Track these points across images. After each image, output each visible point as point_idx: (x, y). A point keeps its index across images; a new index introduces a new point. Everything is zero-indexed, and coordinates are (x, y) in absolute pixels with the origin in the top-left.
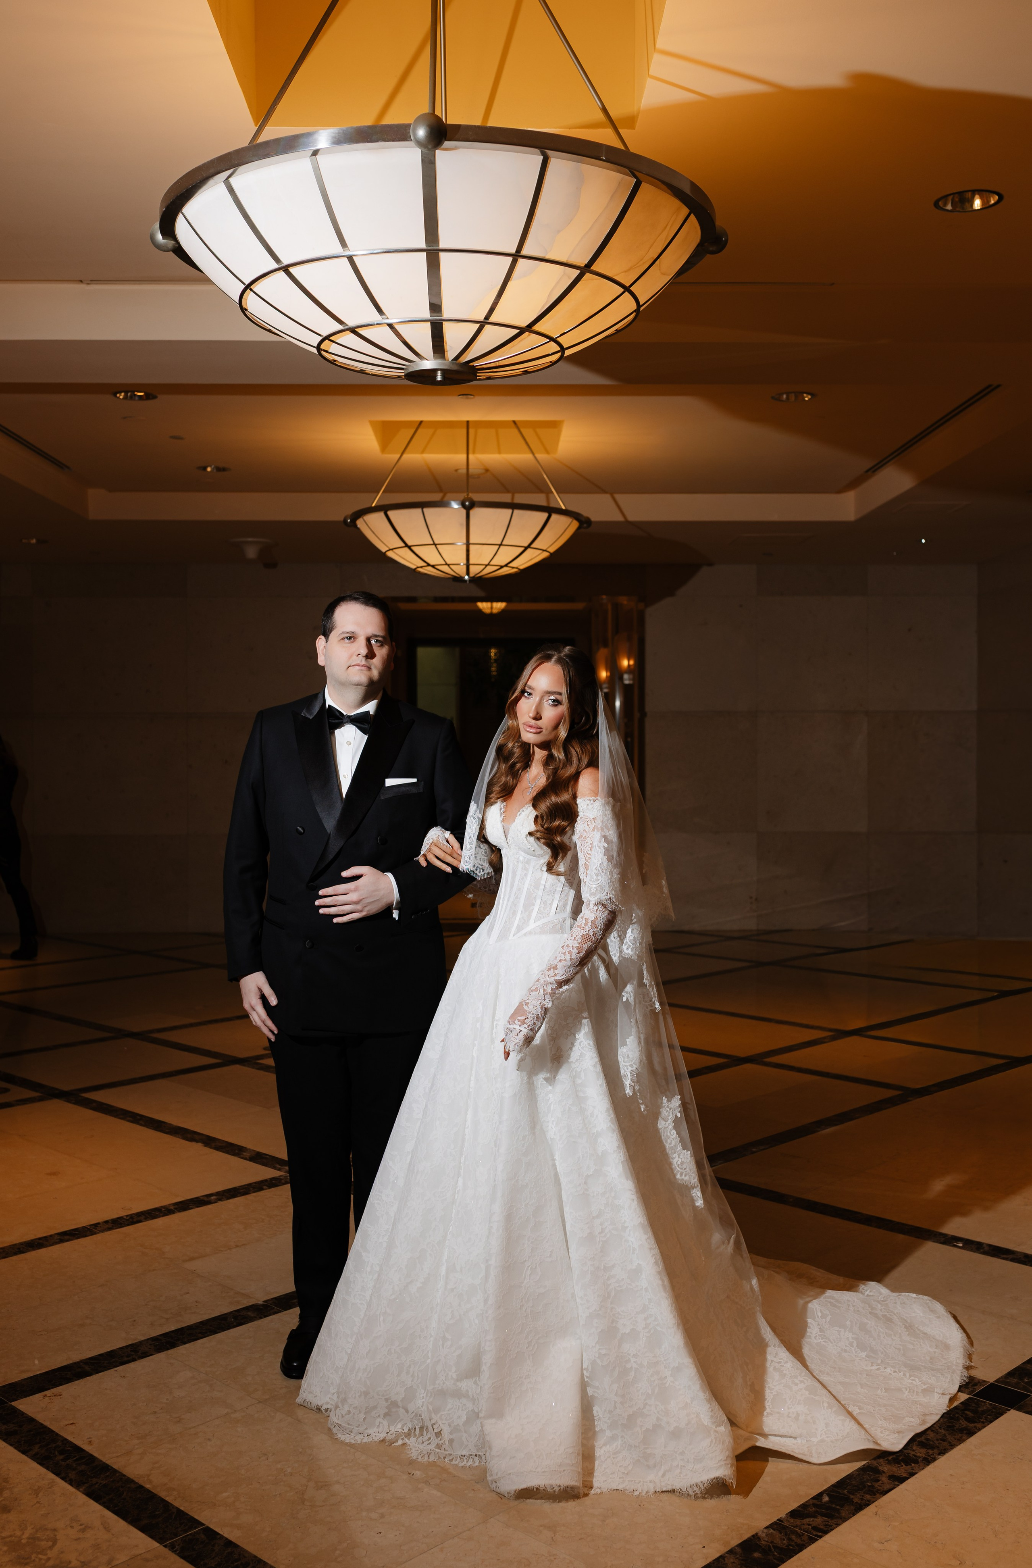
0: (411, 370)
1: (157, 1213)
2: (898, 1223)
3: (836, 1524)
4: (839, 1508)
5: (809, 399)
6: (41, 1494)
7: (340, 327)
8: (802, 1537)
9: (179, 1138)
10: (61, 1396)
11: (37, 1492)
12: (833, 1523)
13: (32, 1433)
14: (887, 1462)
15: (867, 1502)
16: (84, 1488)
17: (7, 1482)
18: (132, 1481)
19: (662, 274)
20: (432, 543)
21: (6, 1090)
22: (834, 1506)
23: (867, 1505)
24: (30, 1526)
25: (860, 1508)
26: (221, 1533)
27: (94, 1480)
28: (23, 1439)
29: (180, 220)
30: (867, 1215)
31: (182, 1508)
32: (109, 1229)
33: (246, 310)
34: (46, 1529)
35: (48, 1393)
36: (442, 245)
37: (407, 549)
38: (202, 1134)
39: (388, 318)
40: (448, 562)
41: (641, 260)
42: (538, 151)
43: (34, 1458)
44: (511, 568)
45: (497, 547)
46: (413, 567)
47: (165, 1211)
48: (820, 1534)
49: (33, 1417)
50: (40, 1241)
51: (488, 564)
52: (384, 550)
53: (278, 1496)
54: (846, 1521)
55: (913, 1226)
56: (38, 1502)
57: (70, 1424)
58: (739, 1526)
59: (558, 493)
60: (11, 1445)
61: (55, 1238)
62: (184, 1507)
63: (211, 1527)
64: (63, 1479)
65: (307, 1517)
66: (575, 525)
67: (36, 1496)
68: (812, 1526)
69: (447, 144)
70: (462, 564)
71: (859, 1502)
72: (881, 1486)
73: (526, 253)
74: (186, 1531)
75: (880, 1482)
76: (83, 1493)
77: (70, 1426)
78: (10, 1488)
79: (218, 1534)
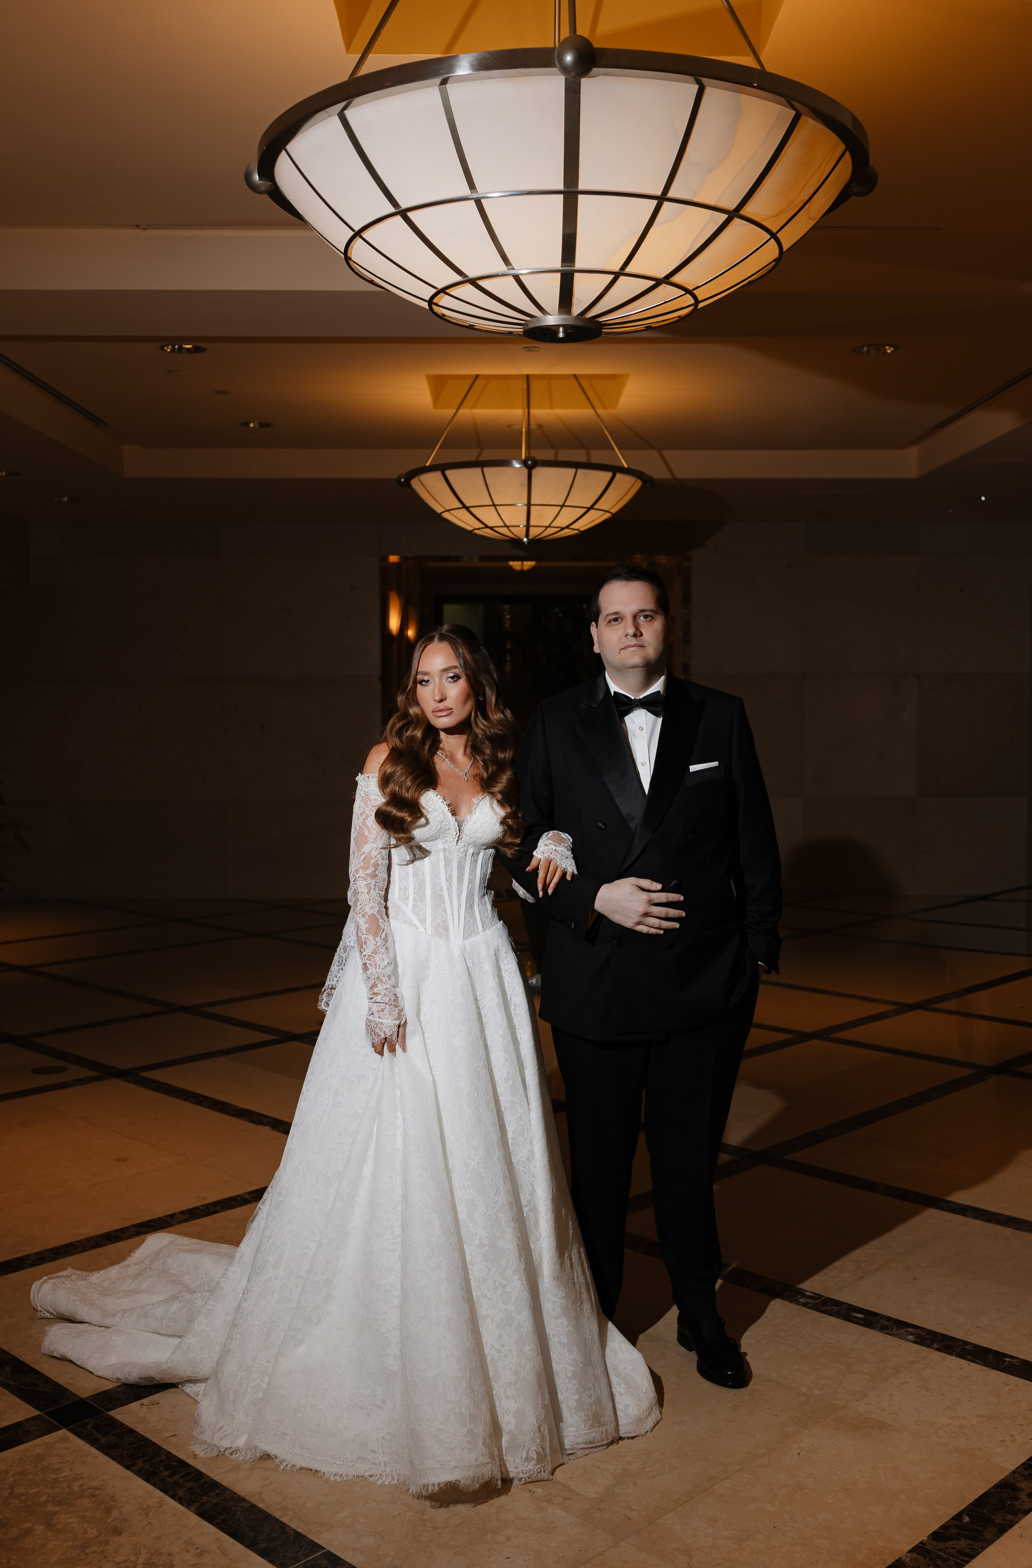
0: (531, 326)
1: (233, 1203)
2: (994, 1213)
3: (981, 1548)
4: (981, 1529)
5: (892, 352)
6: (151, 1514)
7: (459, 278)
8: (948, 1562)
9: (245, 1120)
10: (159, 1405)
11: (146, 1511)
12: (978, 1547)
13: (133, 1446)
14: (1023, 1478)
15: (1010, 1523)
16: (194, 1507)
17: (115, 1501)
18: (244, 1500)
19: (809, 218)
20: (491, 504)
21: (63, 1069)
22: (976, 1527)
23: (1011, 1526)
24: (144, 1550)
25: (1003, 1529)
26: (343, 1558)
27: (205, 1499)
28: (125, 1452)
29: (283, 158)
30: (961, 1204)
31: (299, 1530)
32: (186, 1220)
33: (350, 259)
34: (161, 1554)
35: (145, 1401)
36: (582, 186)
37: (464, 510)
38: (269, 1117)
39: (514, 269)
40: (508, 524)
41: (792, 203)
42: (691, 79)
43: (139, 1473)
44: (571, 530)
45: (559, 508)
46: (470, 529)
47: (240, 1200)
48: (966, 1559)
49: (132, 1428)
50: (117, 1234)
51: (549, 526)
52: (439, 512)
53: (397, 1516)
54: (991, 1544)
55: (1010, 1216)
56: (149, 1523)
57: (172, 1436)
58: (881, 1549)
59: (619, 449)
60: (113, 1459)
61: (132, 1230)
62: (302, 1528)
63: (333, 1551)
64: (172, 1497)
65: (431, 1540)
66: (639, 483)
67: (147, 1516)
68: (957, 1549)
69: (595, 70)
70: (522, 526)
71: (1001, 1522)
72: (1022, 1505)
73: (672, 196)
74: (307, 1556)
75: (1020, 1500)
76: (195, 1513)
77: (171, 1438)
78: (118, 1507)
79: (341, 1559)
